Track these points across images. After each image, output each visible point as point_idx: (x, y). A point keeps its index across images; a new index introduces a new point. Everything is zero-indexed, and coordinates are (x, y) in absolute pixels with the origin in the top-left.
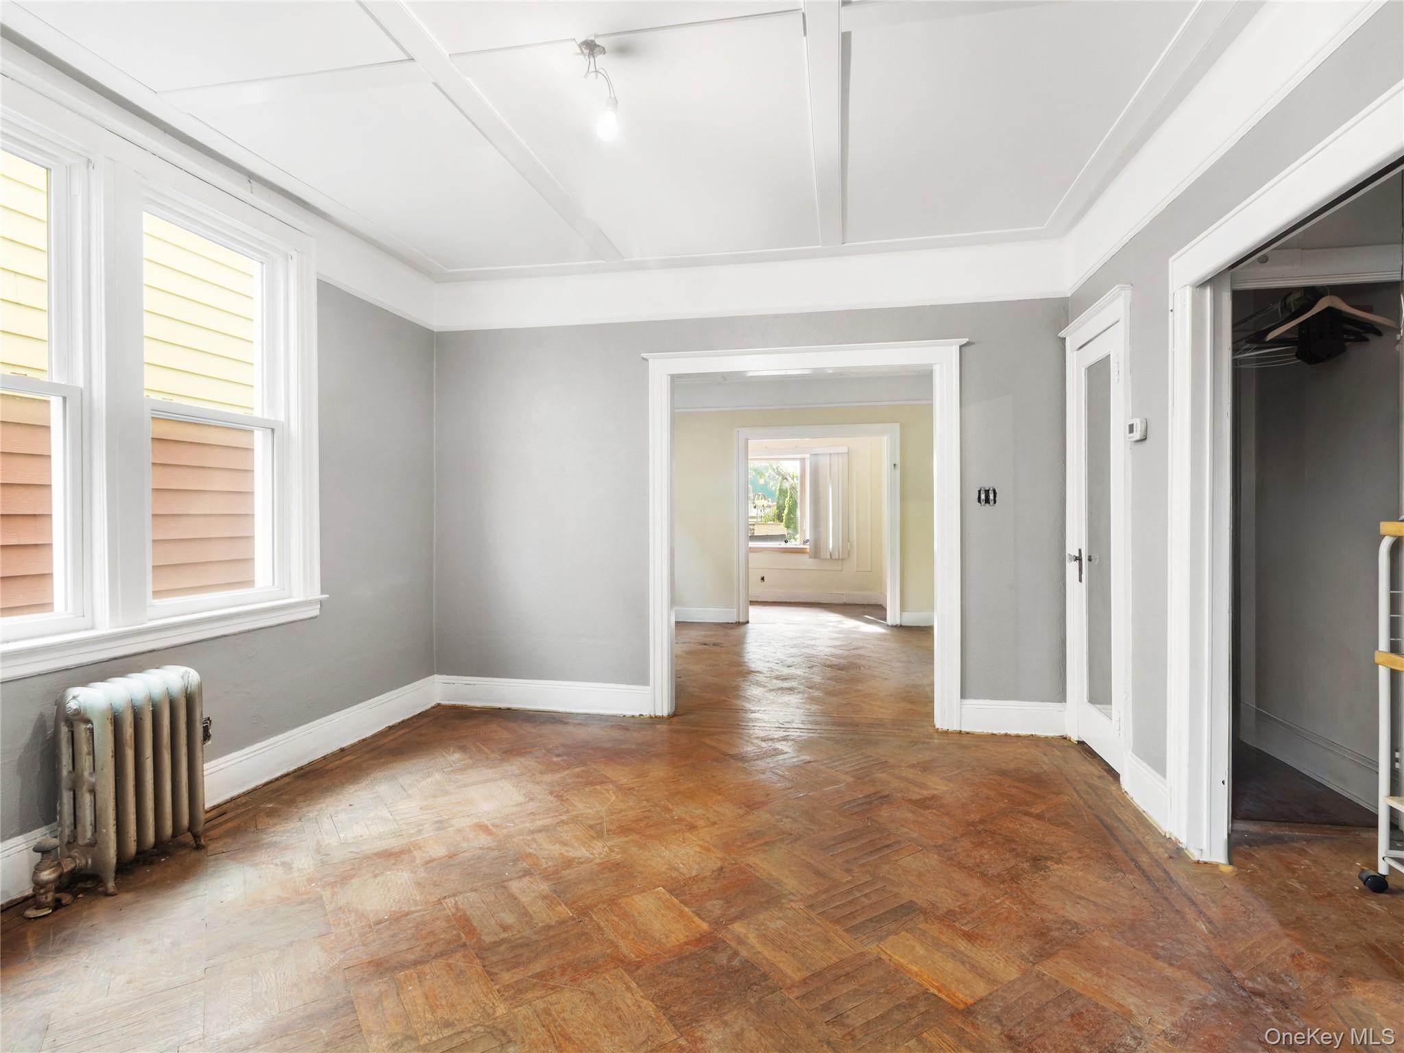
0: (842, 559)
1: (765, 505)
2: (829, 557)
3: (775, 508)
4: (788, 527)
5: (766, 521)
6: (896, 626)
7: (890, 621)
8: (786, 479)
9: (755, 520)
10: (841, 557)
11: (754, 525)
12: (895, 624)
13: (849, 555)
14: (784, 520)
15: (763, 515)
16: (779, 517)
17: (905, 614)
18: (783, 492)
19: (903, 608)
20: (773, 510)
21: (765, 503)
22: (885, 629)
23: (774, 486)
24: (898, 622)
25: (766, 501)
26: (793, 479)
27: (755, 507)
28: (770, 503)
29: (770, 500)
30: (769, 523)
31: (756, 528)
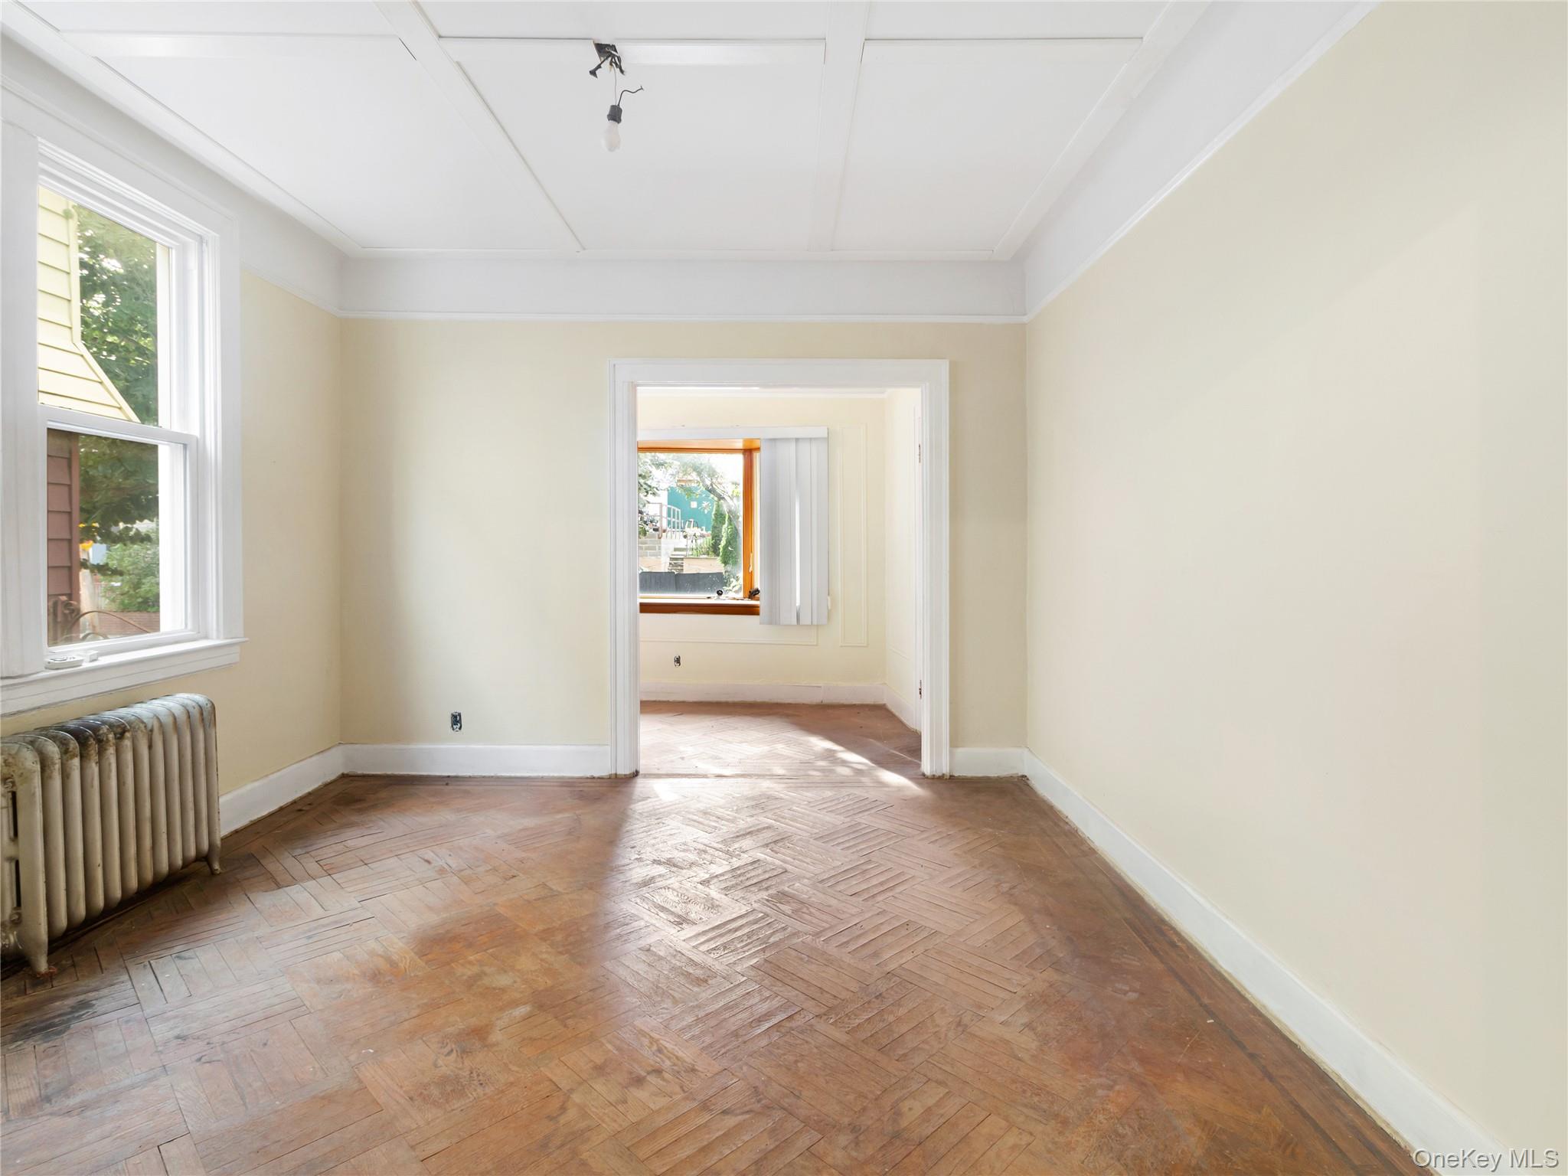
0: (817, 625)
1: (698, 534)
2: (795, 623)
3: (710, 537)
4: (725, 563)
5: (698, 553)
6: (941, 778)
7: (927, 767)
8: (723, 498)
9: (684, 553)
10: (815, 623)
11: (682, 559)
12: (938, 774)
13: (829, 618)
14: (721, 554)
15: (694, 547)
16: (714, 549)
17: (960, 751)
18: (720, 517)
19: (955, 742)
20: (706, 542)
21: (698, 531)
22: (919, 784)
23: (709, 507)
24: (945, 769)
25: (699, 529)
26: (732, 499)
27: (685, 537)
28: (704, 532)
29: (704, 528)
30: (701, 557)
31: (686, 563)
